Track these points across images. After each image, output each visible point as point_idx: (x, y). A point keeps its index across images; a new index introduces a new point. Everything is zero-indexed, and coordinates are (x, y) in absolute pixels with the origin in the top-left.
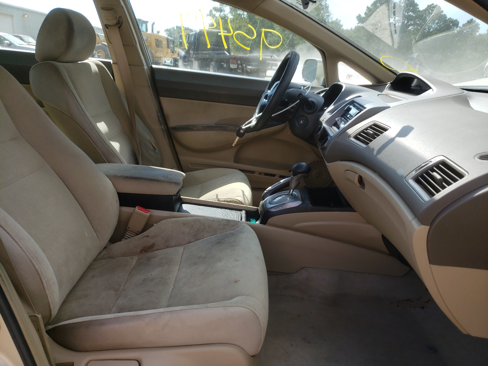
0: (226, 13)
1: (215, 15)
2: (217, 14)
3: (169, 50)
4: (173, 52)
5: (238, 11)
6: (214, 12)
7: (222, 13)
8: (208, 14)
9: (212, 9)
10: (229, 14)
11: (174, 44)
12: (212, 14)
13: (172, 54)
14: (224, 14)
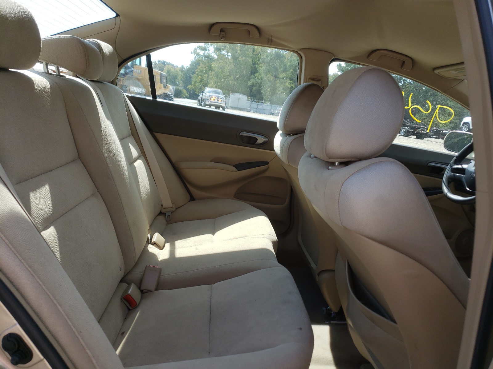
0: (210, 52)
1: (199, 53)
2: (202, 53)
3: (162, 85)
4: (165, 87)
5: (222, 52)
6: (198, 51)
7: (206, 52)
8: (193, 52)
9: (197, 48)
10: (213, 54)
11: (166, 79)
12: (197, 52)
13: (164, 89)
14: (208, 53)
